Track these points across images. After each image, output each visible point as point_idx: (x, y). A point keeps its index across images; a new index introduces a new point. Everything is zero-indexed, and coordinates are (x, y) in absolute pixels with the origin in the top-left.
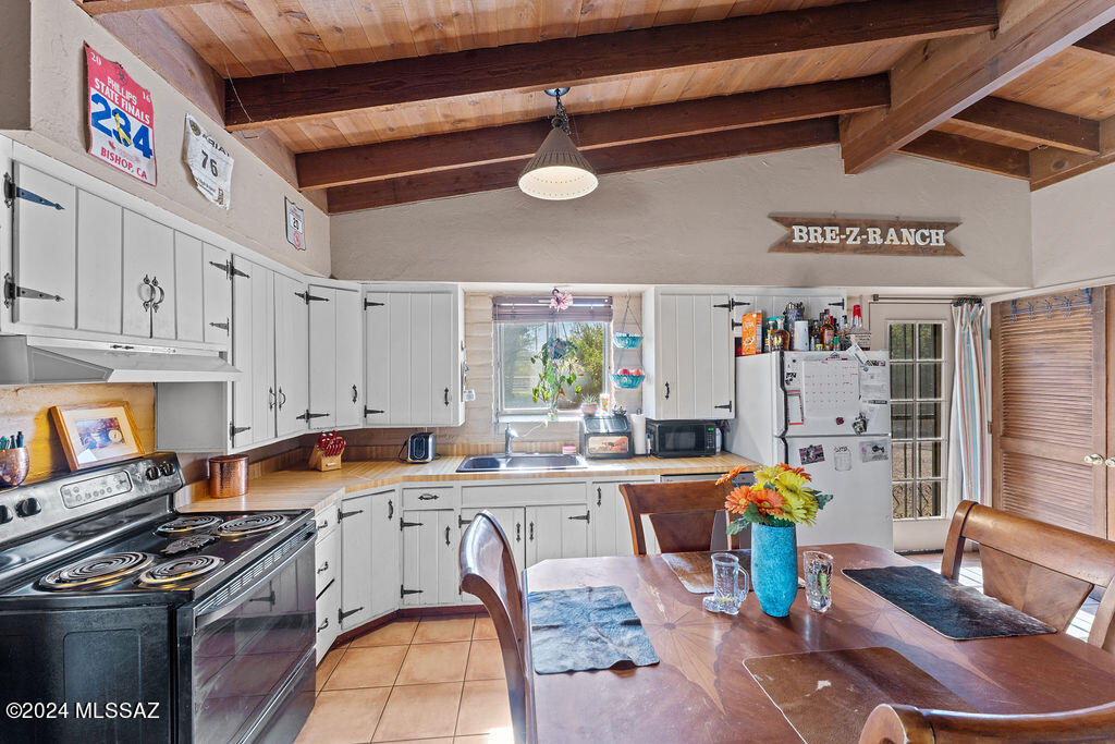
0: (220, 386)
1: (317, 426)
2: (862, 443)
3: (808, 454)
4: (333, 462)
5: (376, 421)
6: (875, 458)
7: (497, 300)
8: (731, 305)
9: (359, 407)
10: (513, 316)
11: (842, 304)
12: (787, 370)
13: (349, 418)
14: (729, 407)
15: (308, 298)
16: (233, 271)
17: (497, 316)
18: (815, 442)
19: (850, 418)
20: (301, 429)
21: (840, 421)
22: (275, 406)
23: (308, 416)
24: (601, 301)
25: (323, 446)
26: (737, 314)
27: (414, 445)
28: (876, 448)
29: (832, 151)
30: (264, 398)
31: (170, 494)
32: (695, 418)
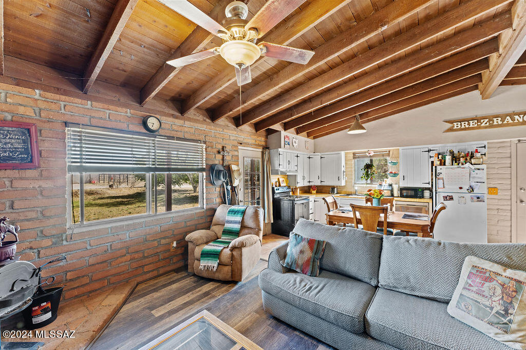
0: (296, 175)
1: (311, 184)
2: (471, 196)
3: (446, 198)
4: (315, 192)
5: (323, 184)
6: (478, 201)
7: (354, 154)
8: (429, 151)
9: (319, 181)
10: (359, 157)
11: (485, 147)
12: (438, 172)
13: (317, 183)
14: (429, 183)
15: (309, 158)
16: (297, 156)
17: (354, 158)
18: (450, 194)
19: (466, 187)
20: (308, 184)
21: (461, 188)
22: (304, 179)
23: (309, 182)
24: (386, 151)
25: (312, 188)
26: (432, 154)
27: (331, 190)
28: (478, 198)
29: (476, 93)
30: (302, 178)
31: (289, 192)
32: (415, 186)
